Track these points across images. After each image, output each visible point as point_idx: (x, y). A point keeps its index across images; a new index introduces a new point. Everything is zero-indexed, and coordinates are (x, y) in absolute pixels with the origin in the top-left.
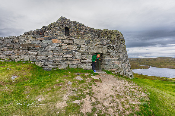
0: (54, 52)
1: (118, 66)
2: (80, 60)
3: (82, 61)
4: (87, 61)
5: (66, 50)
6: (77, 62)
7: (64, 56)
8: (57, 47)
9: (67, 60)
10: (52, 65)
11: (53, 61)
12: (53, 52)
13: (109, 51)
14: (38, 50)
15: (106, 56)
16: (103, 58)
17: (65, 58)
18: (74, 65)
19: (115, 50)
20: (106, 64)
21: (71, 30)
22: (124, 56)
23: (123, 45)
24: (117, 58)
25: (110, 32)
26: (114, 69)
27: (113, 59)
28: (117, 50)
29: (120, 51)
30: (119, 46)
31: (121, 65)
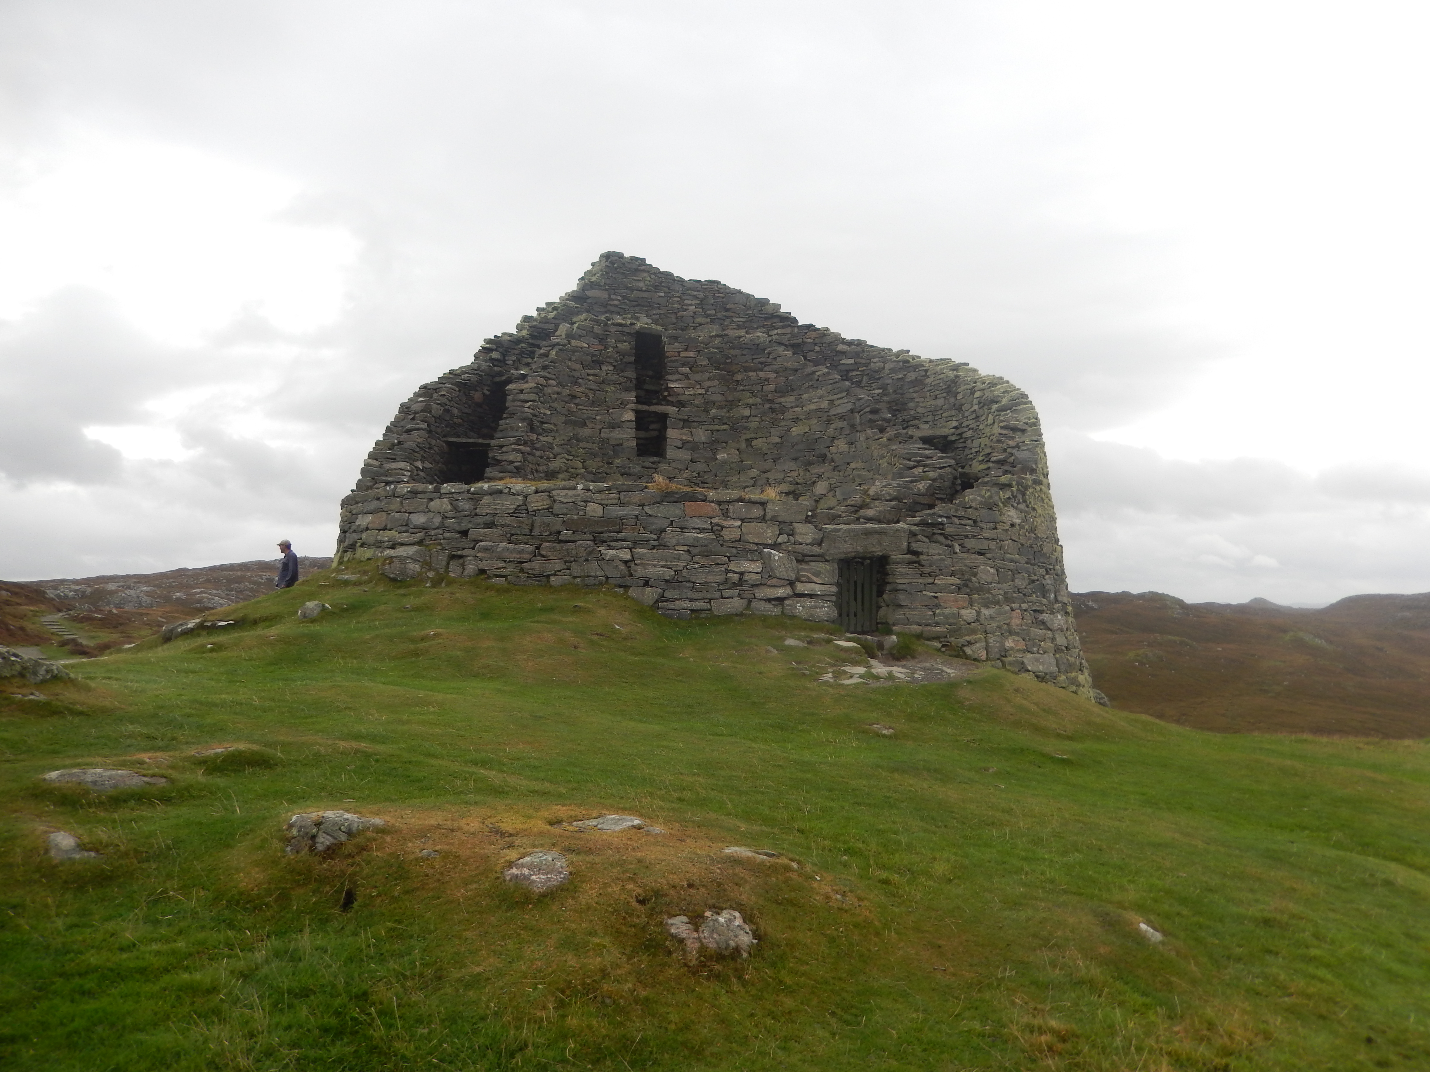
0: (694, 551)
1: (959, 615)
2: (792, 584)
3: (800, 587)
4: (818, 589)
5: (737, 545)
6: (781, 592)
7: (732, 566)
8: (702, 530)
9: (741, 582)
10: (691, 600)
11: (691, 585)
12: (688, 551)
13: (915, 546)
14: (636, 543)
15: (901, 569)
16: (890, 578)
17: (736, 577)
18: (769, 600)
19: (950, 542)
20: (900, 606)
21: (683, 354)
22: (1012, 567)
23: (1011, 509)
24: (955, 580)
25: (976, 389)
26: (938, 629)
27: (936, 582)
28: (960, 542)
29: (985, 545)
30: (975, 522)
31: (978, 613)
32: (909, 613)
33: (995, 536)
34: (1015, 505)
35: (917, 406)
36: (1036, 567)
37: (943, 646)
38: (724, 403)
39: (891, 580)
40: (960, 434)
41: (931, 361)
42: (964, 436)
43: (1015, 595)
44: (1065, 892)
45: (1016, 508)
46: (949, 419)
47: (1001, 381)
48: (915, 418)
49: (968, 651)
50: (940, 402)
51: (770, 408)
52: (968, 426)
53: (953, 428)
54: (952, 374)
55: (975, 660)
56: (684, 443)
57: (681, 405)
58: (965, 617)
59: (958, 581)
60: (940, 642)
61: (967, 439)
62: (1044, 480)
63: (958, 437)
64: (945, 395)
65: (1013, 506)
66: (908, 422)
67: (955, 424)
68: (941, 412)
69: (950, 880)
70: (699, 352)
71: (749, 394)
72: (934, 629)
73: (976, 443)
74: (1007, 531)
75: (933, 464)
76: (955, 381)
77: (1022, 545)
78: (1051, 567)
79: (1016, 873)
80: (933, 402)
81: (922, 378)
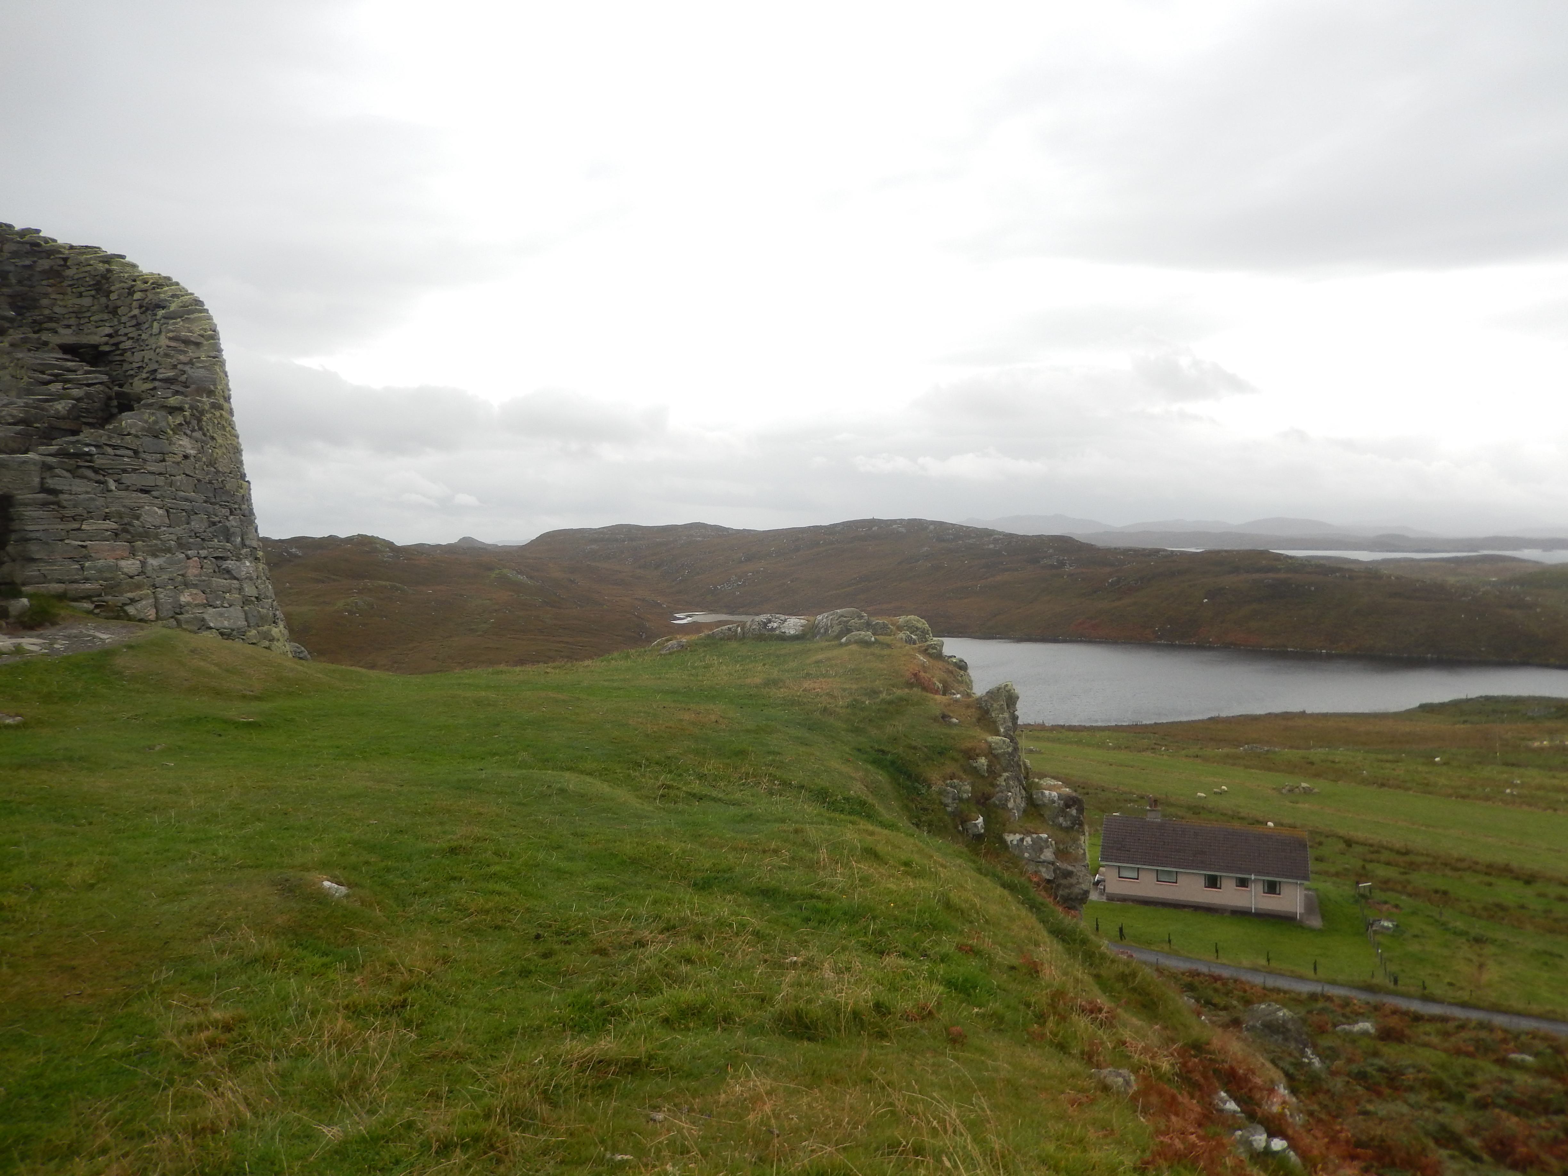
1: (117, 568)
13: (51, 483)
15: (30, 513)
16: (16, 525)
19: (101, 478)
20: (34, 560)
22: (186, 507)
23: (184, 438)
24: (110, 525)
25: (136, 288)
26: (88, 586)
27: (83, 527)
28: (116, 477)
29: (149, 481)
30: (136, 452)
31: (143, 563)
32: (45, 568)
33: (163, 470)
34: (189, 432)
35: (54, 305)
36: (217, 507)
37: (97, 607)
39: (17, 527)
40: (116, 345)
41: (72, 247)
42: (122, 346)
43: (191, 540)
44: (240, 867)
45: (190, 437)
46: (101, 323)
47: (168, 282)
48: (51, 319)
49: (131, 610)
50: (86, 301)
52: (126, 334)
53: (107, 335)
54: (102, 267)
55: (141, 620)
58: (125, 570)
59: (115, 526)
60: (93, 602)
61: (125, 350)
62: (226, 405)
63: (114, 348)
64: (93, 293)
65: (185, 434)
66: (41, 324)
67: (108, 331)
68: (88, 314)
69: (92, 886)
72: (82, 586)
73: (138, 356)
74: (178, 463)
75: (78, 380)
76: (107, 276)
77: (199, 480)
78: (236, 506)
79: (180, 859)
80: (78, 301)
81: (59, 268)
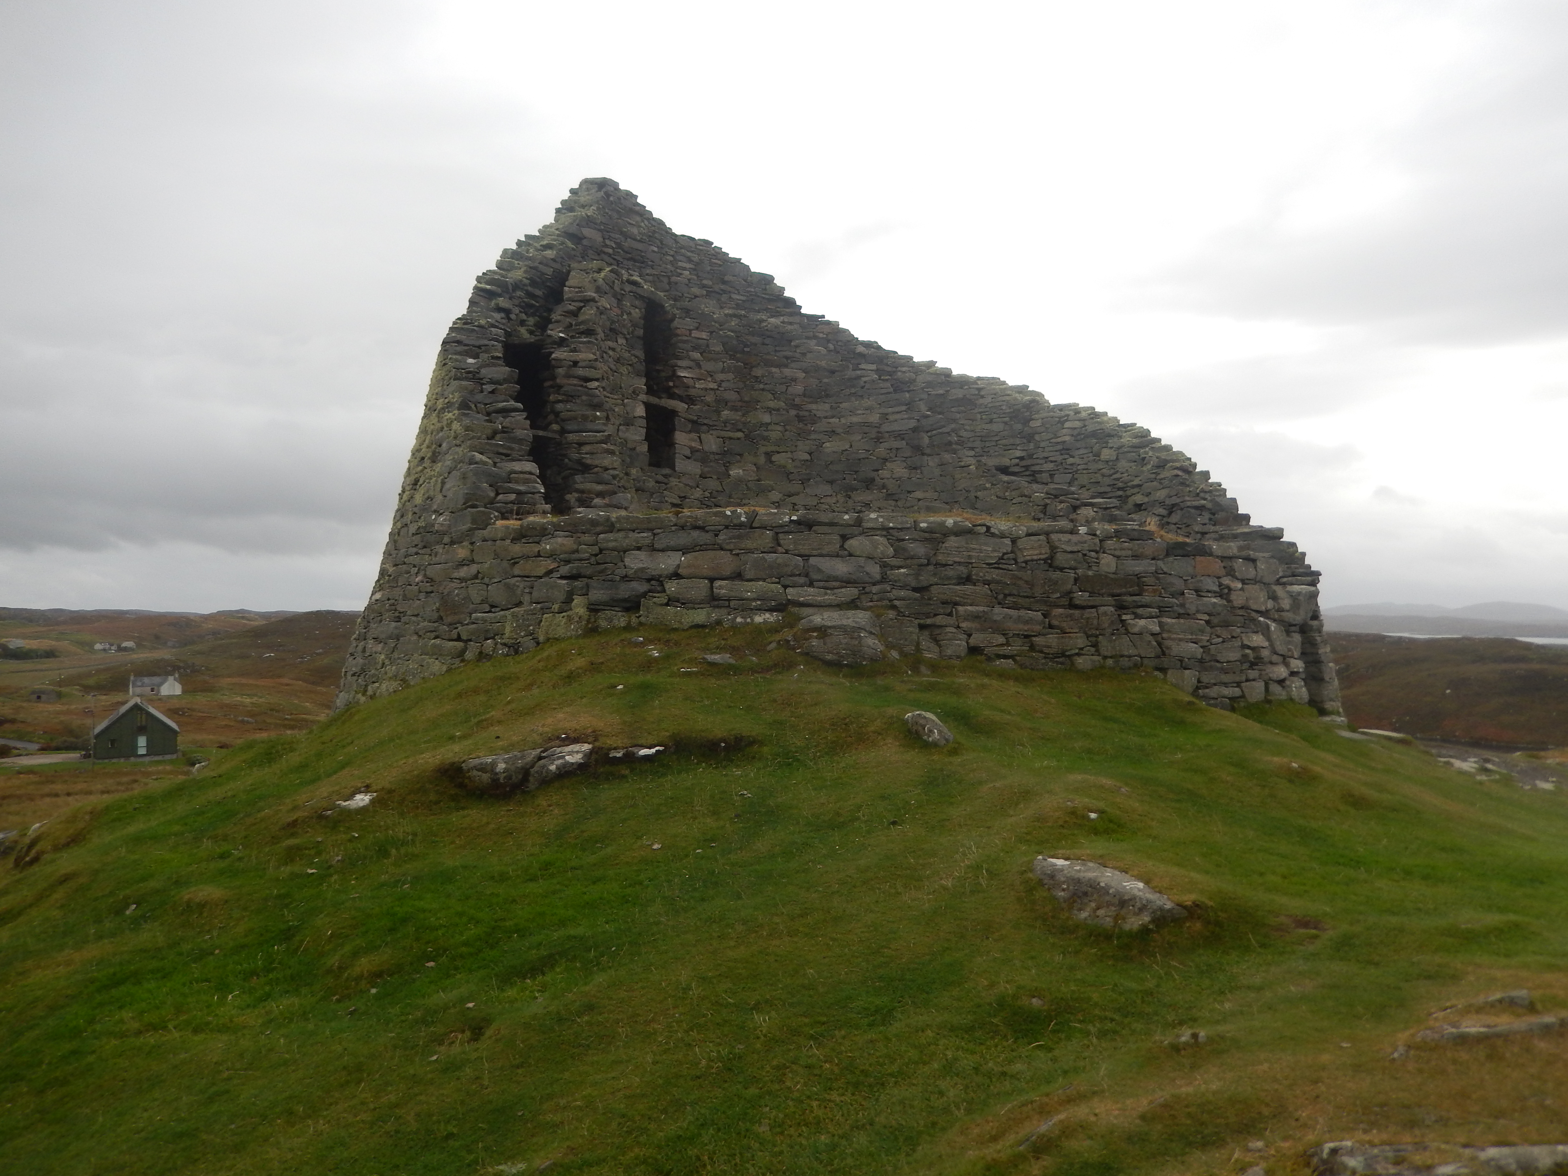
0: (1213, 621)
2: (1286, 661)
3: (1290, 664)
4: (1298, 666)
5: (1244, 612)
10: (1226, 685)
12: (1208, 621)
14: (1161, 610)
18: (1278, 682)
21: (695, 334)
35: (960, 429)
38: (740, 404)
46: (1010, 447)
50: (997, 427)
51: (797, 416)
52: (1044, 458)
53: (1017, 458)
54: (1022, 397)
56: (693, 451)
57: (690, 400)
64: (1007, 420)
68: (997, 438)
70: (711, 333)
71: (770, 396)
73: (1060, 478)
